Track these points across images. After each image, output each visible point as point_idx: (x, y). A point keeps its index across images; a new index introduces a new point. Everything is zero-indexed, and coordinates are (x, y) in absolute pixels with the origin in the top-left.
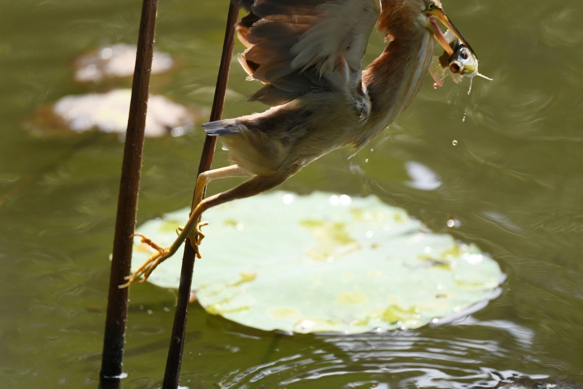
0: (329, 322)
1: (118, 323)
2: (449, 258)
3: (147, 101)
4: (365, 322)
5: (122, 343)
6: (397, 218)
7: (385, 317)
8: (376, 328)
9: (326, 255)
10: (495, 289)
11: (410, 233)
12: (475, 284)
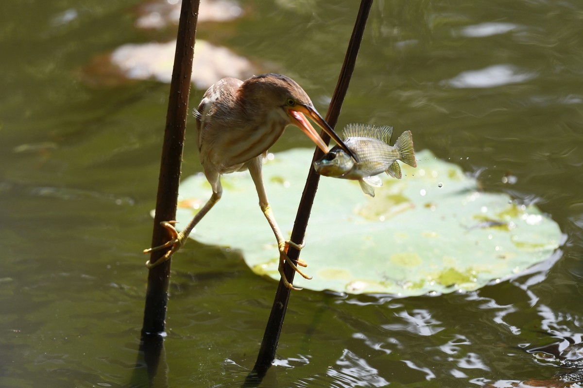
0: (382, 283)
1: (161, 278)
2: (507, 218)
3: (193, 46)
4: (420, 285)
5: (165, 300)
6: (452, 175)
7: (440, 280)
8: (432, 292)
9: (378, 214)
10: (555, 251)
11: (466, 191)
12: (535, 246)
